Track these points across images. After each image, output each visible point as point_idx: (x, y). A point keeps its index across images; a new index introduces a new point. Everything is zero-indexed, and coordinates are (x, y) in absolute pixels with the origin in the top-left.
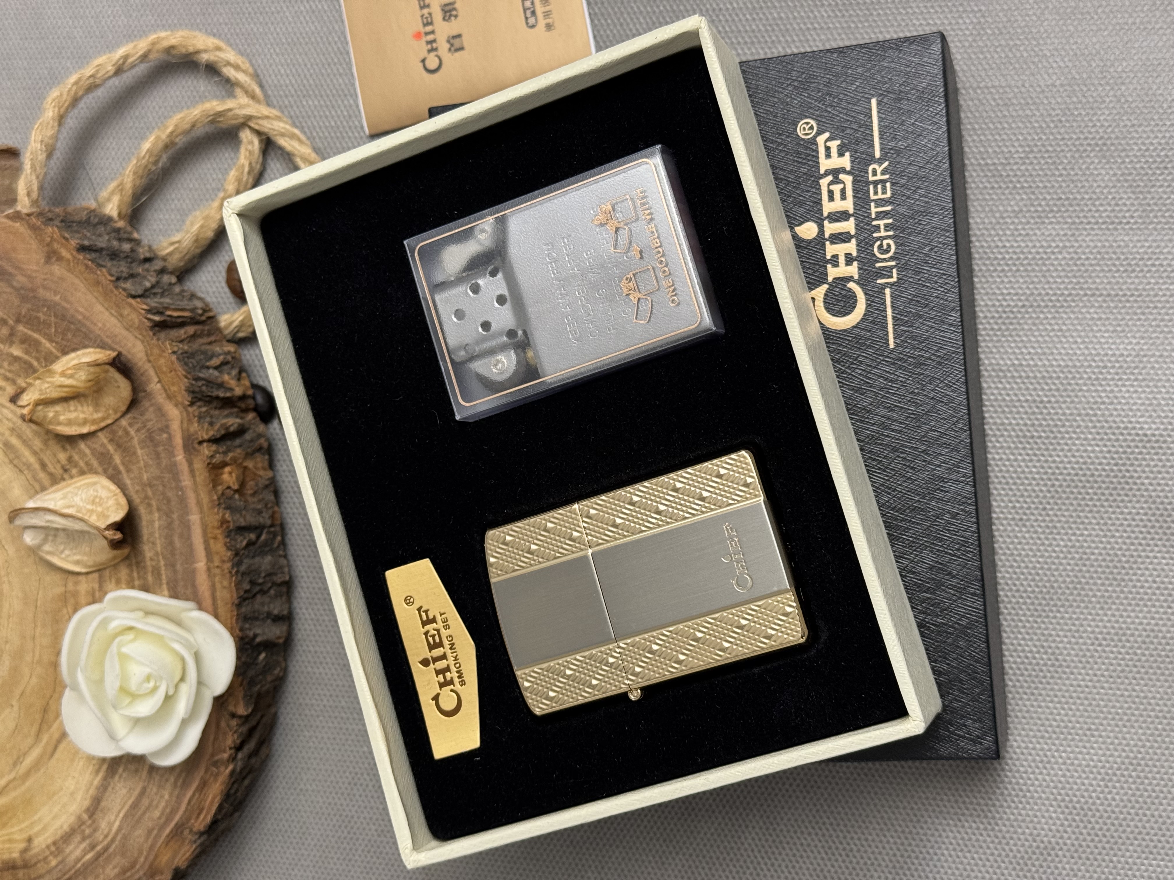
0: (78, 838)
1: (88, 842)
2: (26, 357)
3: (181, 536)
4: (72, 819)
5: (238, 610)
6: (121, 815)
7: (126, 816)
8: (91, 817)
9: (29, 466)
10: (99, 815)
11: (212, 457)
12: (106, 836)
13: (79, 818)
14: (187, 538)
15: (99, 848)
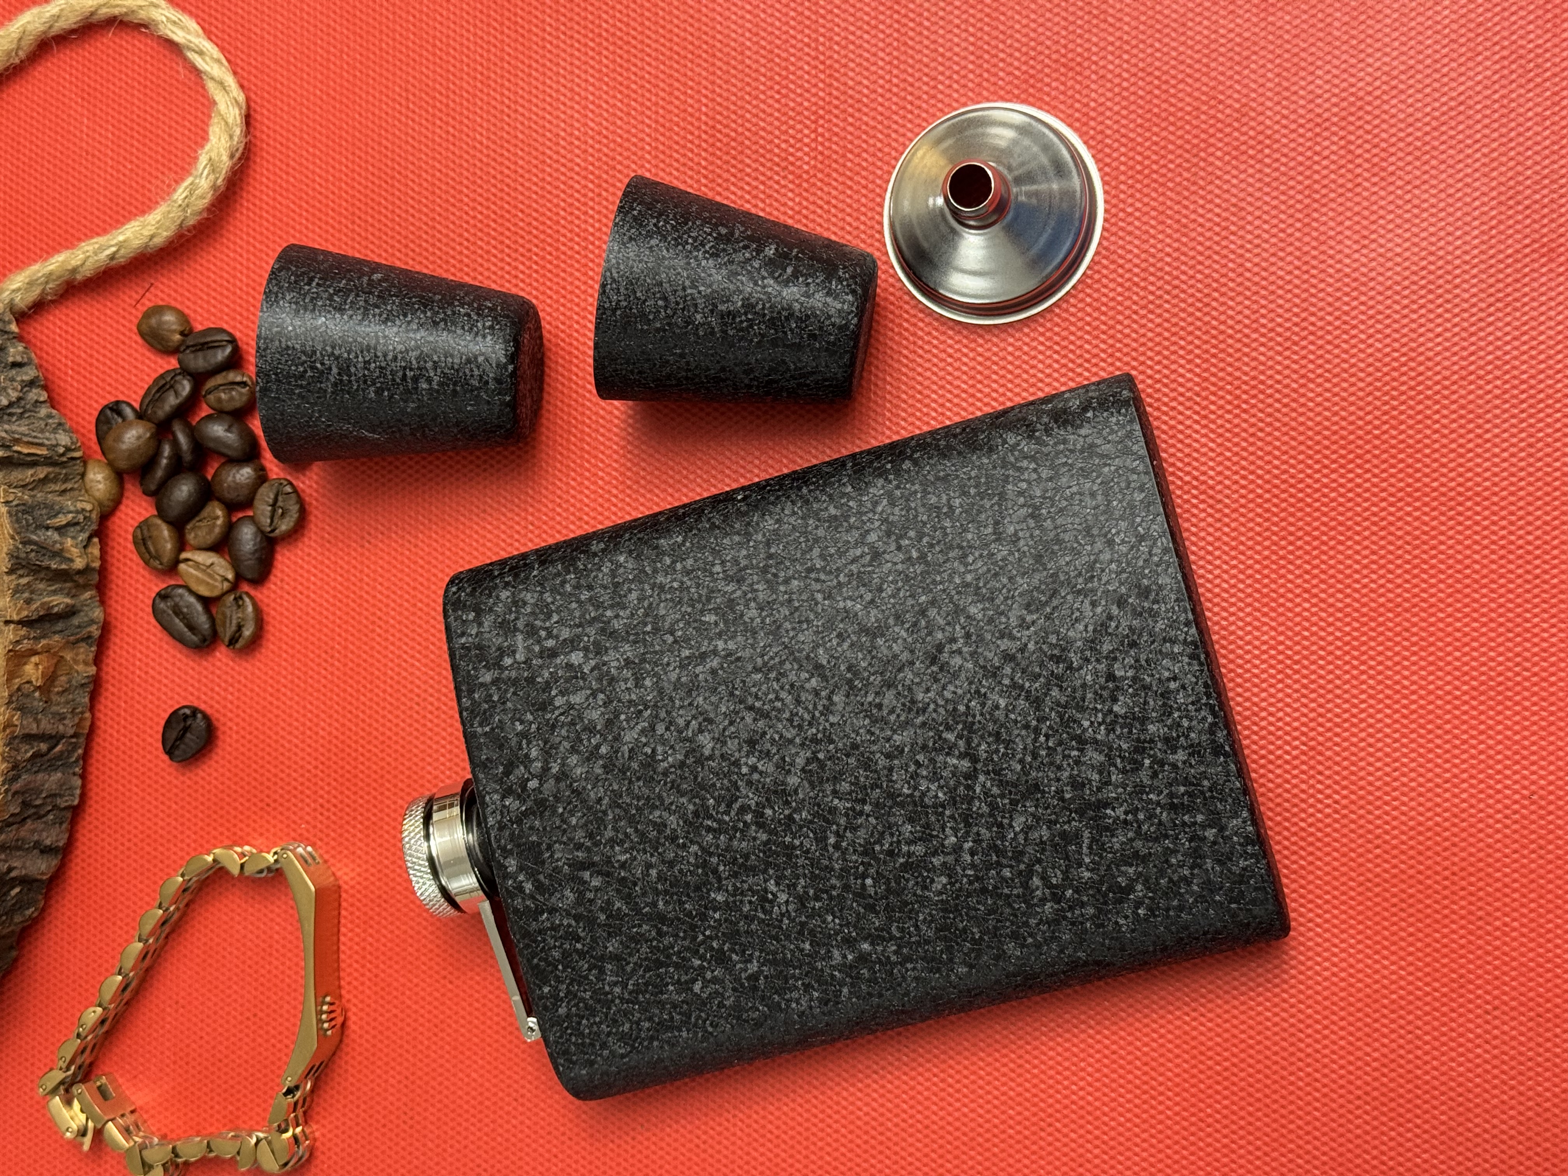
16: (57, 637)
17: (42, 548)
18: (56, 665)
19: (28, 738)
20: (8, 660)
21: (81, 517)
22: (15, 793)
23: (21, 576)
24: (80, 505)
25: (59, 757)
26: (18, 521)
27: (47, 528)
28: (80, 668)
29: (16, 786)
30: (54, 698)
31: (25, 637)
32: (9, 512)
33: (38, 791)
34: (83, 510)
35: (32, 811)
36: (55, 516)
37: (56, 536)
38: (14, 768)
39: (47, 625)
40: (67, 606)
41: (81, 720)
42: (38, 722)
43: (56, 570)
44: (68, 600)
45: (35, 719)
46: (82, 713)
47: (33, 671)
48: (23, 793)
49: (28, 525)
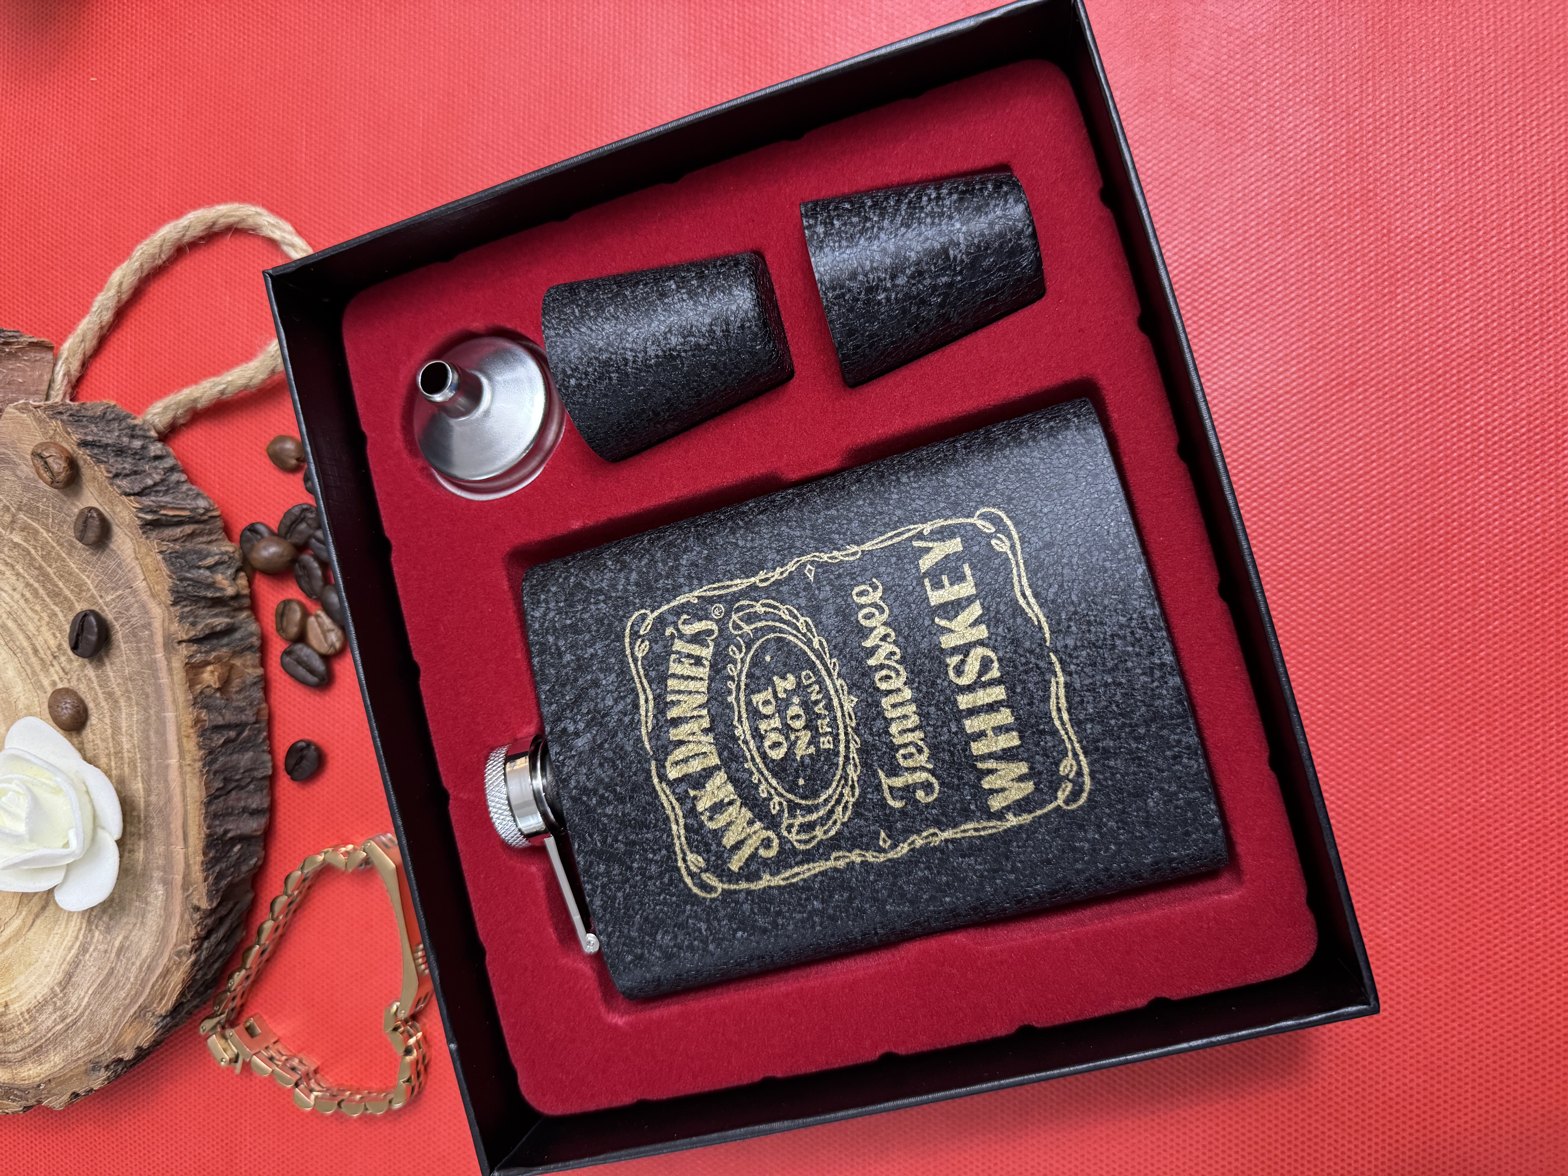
0: (51, 1008)
1: (58, 1013)
2: (25, 544)
3: (157, 732)
4: (46, 990)
5: (207, 808)
6: (90, 992)
7: (94, 993)
8: (61, 991)
9: (22, 649)
10: (70, 989)
11: (191, 656)
12: (75, 1011)
13: (52, 989)
14: (162, 734)
15: (68, 1020)
16: (225, 649)
17: (196, 583)
18: (230, 671)
19: (217, 728)
20: (187, 671)
21: (226, 558)
22: (215, 773)
23: (185, 606)
24: (223, 549)
25: (248, 740)
26: (172, 564)
27: (199, 568)
28: (250, 671)
29: (216, 766)
30: (234, 697)
31: (197, 652)
32: (164, 558)
33: (235, 768)
34: (226, 553)
35: (233, 785)
36: (205, 558)
37: (207, 573)
38: (210, 753)
39: (215, 642)
40: (228, 624)
41: (259, 710)
42: (223, 716)
43: (212, 599)
44: (227, 620)
45: (220, 714)
46: (259, 704)
47: (210, 677)
48: (223, 772)
49: (182, 567)
